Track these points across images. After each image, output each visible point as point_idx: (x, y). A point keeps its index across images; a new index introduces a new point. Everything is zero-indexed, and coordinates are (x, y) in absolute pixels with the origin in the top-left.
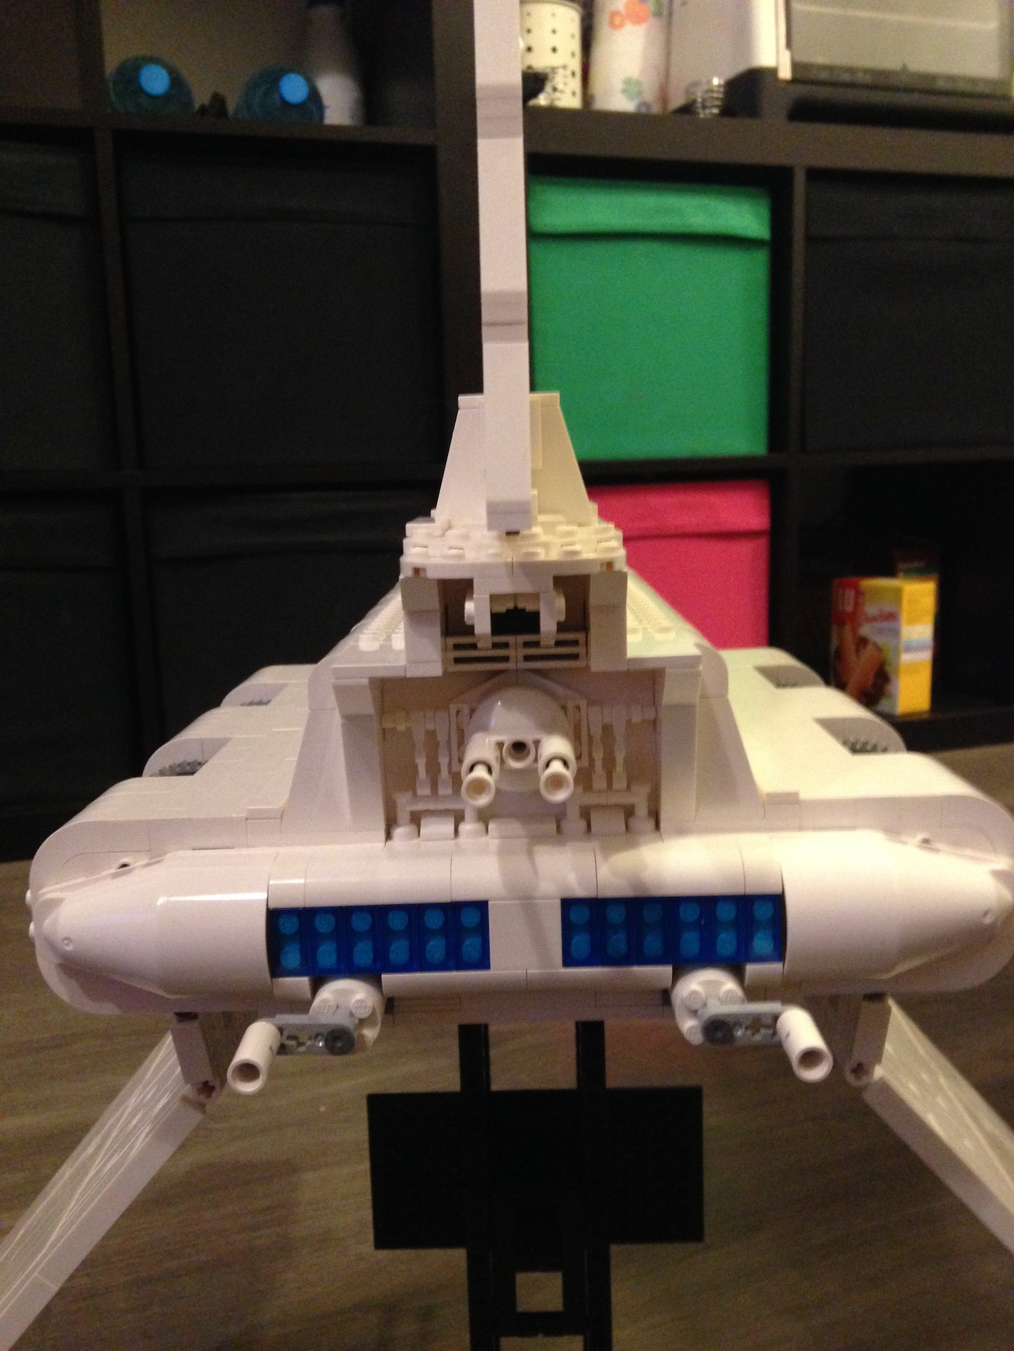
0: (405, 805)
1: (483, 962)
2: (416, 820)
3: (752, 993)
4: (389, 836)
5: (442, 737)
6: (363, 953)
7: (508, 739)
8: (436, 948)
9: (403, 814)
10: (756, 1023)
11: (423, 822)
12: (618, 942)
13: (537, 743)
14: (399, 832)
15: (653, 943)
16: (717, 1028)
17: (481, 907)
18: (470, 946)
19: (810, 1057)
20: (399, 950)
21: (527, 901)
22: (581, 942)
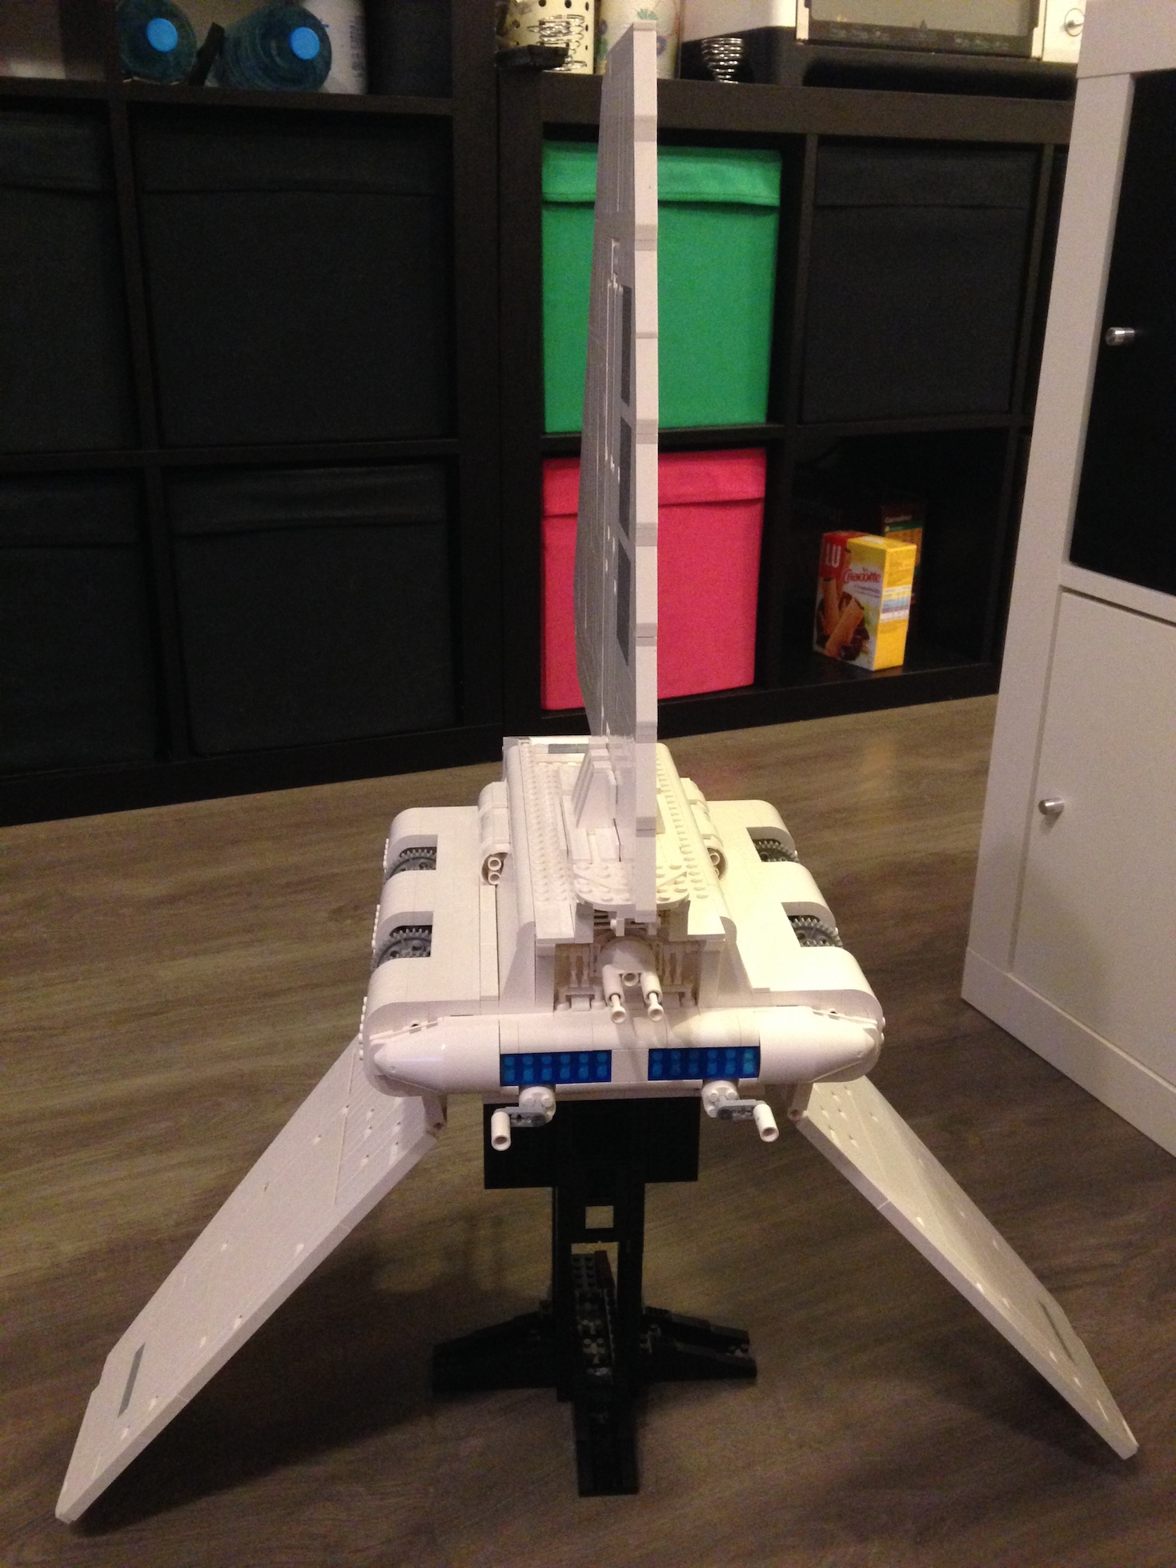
0: (564, 993)
1: (608, 1078)
2: (569, 999)
3: (743, 1094)
4: (555, 1008)
5: (585, 960)
6: (547, 1074)
7: (624, 972)
8: (583, 1071)
9: (562, 997)
10: (743, 1110)
11: (573, 1000)
12: (676, 1068)
13: (640, 974)
14: (561, 1006)
15: (694, 1069)
16: (725, 1113)
17: (608, 1053)
18: (601, 1071)
19: (769, 1131)
20: (565, 1072)
21: (632, 1052)
22: (657, 1068)
